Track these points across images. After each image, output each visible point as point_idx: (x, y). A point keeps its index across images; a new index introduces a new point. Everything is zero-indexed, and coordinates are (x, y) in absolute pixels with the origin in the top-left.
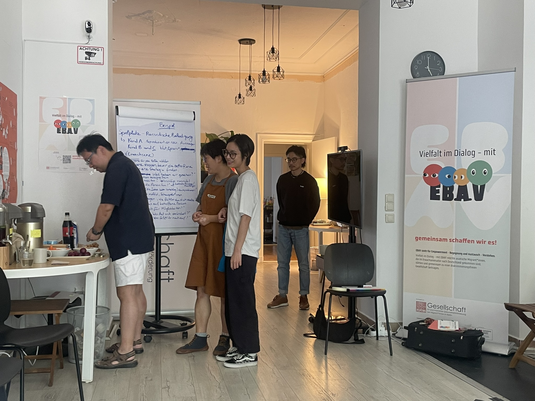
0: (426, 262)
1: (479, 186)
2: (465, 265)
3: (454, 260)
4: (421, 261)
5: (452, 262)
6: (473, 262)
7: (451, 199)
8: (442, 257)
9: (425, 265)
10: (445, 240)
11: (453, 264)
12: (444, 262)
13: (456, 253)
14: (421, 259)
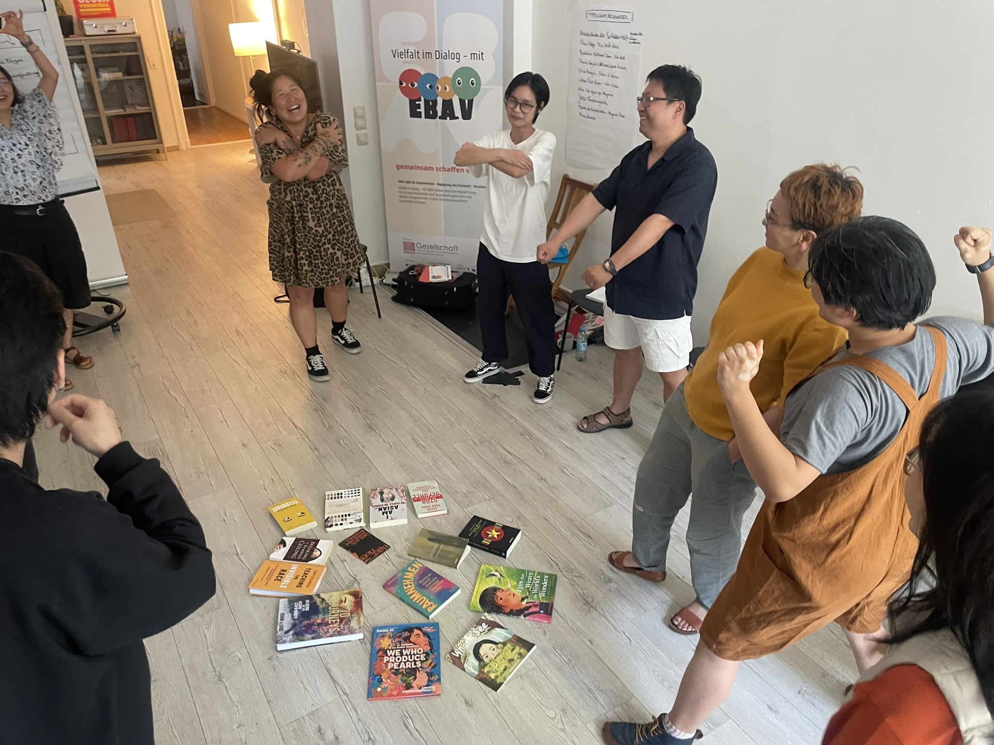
0: (411, 195)
1: (467, 101)
2: (455, 198)
3: (442, 193)
4: (405, 195)
5: (440, 195)
6: (463, 194)
7: (434, 116)
8: (429, 190)
9: (410, 200)
10: (431, 168)
11: (442, 198)
12: (431, 195)
13: (444, 185)
14: (405, 193)
